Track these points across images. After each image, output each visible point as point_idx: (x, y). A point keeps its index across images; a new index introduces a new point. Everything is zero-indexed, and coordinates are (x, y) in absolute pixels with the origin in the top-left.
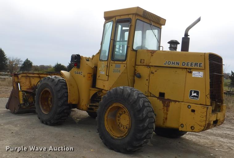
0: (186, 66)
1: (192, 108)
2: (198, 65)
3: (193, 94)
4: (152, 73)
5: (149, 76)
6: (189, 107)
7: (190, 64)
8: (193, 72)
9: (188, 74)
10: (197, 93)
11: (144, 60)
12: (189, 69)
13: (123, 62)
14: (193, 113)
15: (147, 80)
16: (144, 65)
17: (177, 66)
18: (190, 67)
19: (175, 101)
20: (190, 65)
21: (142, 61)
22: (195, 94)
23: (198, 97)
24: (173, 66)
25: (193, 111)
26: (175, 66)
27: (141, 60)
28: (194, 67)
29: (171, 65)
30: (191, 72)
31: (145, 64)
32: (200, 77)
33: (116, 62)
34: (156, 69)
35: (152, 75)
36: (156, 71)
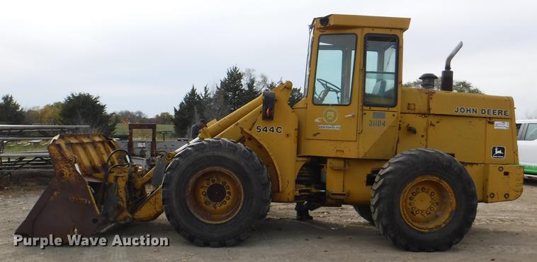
0: (486, 115)
1: (505, 170)
2: (503, 113)
3: (497, 152)
4: (432, 125)
5: (426, 130)
6: (501, 169)
7: (492, 111)
8: (496, 123)
9: (489, 125)
10: (503, 149)
11: (414, 105)
12: (490, 118)
13: (391, 109)
14: (506, 176)
15: (423, 136)
16: (414, 114)
17: (474, 114)
18: (492, 115)
19: (472, 164)
20: (491, 113)
21: (412, 107)
22: (500, 152)
23: (503, 155)
24: (468, 114)
25: (506, 174)
26: (472, 114)
27: (409, 104)
28: (497, 116)
29: (465, 114)
30: (492, 123)
31: (417, 111)
32: (505, 128)
33: (373, 108)
34: (437, 119)
35: (431, 128)
36: (438, 122)
